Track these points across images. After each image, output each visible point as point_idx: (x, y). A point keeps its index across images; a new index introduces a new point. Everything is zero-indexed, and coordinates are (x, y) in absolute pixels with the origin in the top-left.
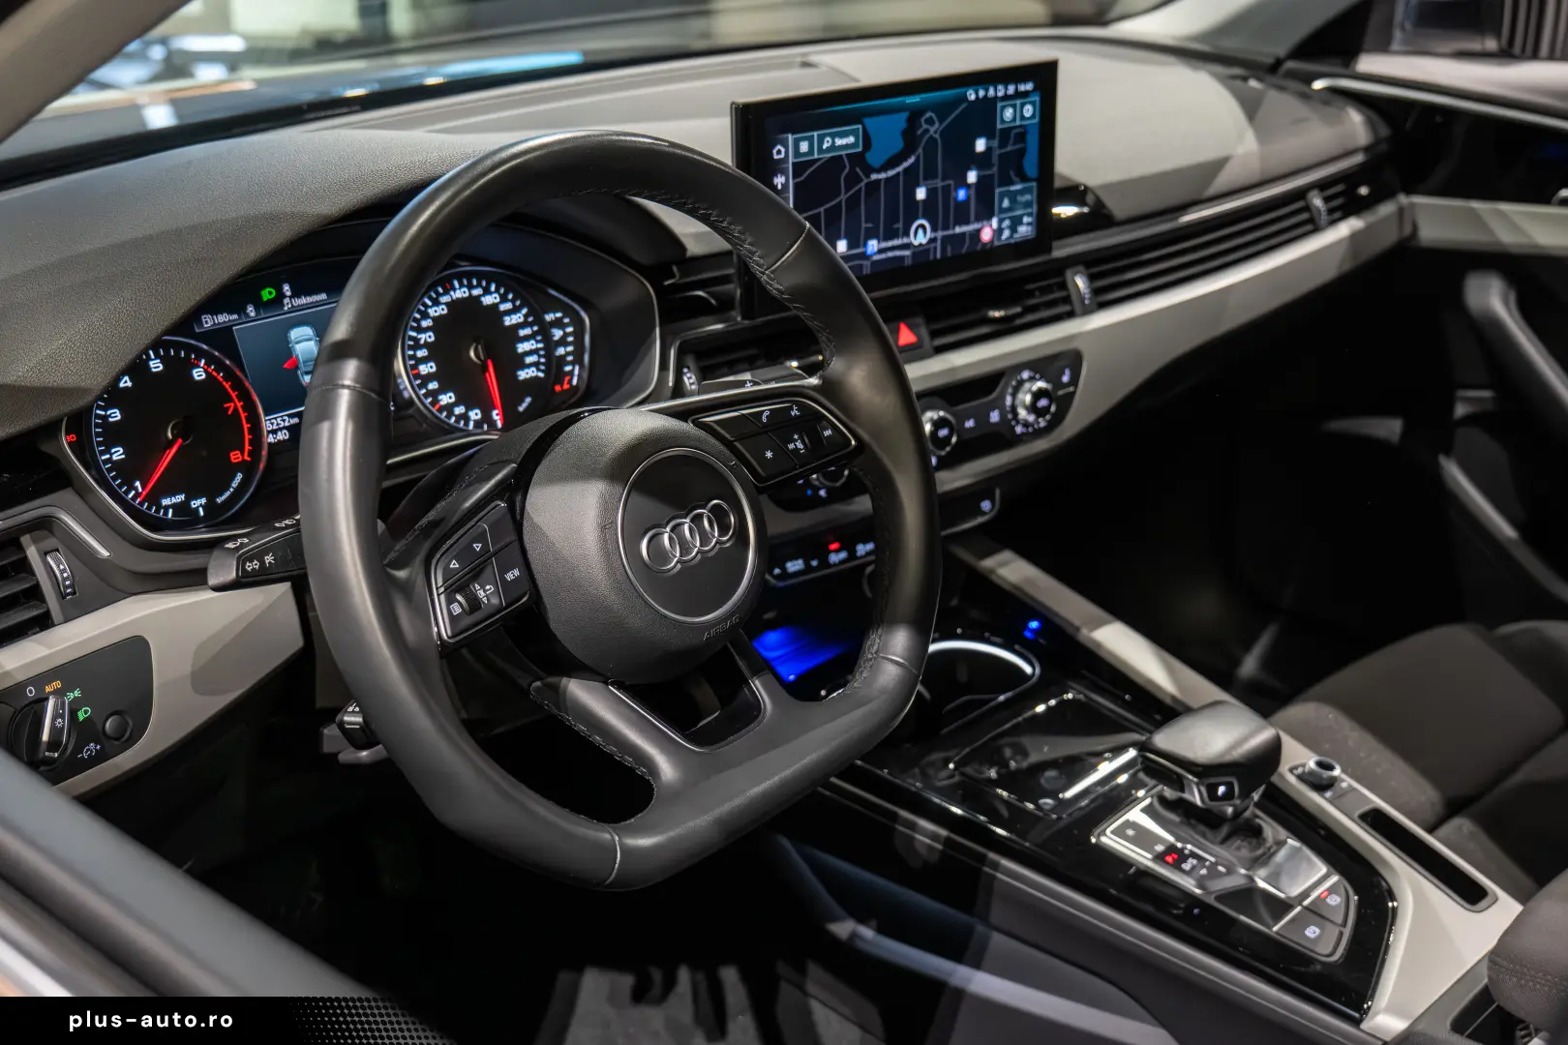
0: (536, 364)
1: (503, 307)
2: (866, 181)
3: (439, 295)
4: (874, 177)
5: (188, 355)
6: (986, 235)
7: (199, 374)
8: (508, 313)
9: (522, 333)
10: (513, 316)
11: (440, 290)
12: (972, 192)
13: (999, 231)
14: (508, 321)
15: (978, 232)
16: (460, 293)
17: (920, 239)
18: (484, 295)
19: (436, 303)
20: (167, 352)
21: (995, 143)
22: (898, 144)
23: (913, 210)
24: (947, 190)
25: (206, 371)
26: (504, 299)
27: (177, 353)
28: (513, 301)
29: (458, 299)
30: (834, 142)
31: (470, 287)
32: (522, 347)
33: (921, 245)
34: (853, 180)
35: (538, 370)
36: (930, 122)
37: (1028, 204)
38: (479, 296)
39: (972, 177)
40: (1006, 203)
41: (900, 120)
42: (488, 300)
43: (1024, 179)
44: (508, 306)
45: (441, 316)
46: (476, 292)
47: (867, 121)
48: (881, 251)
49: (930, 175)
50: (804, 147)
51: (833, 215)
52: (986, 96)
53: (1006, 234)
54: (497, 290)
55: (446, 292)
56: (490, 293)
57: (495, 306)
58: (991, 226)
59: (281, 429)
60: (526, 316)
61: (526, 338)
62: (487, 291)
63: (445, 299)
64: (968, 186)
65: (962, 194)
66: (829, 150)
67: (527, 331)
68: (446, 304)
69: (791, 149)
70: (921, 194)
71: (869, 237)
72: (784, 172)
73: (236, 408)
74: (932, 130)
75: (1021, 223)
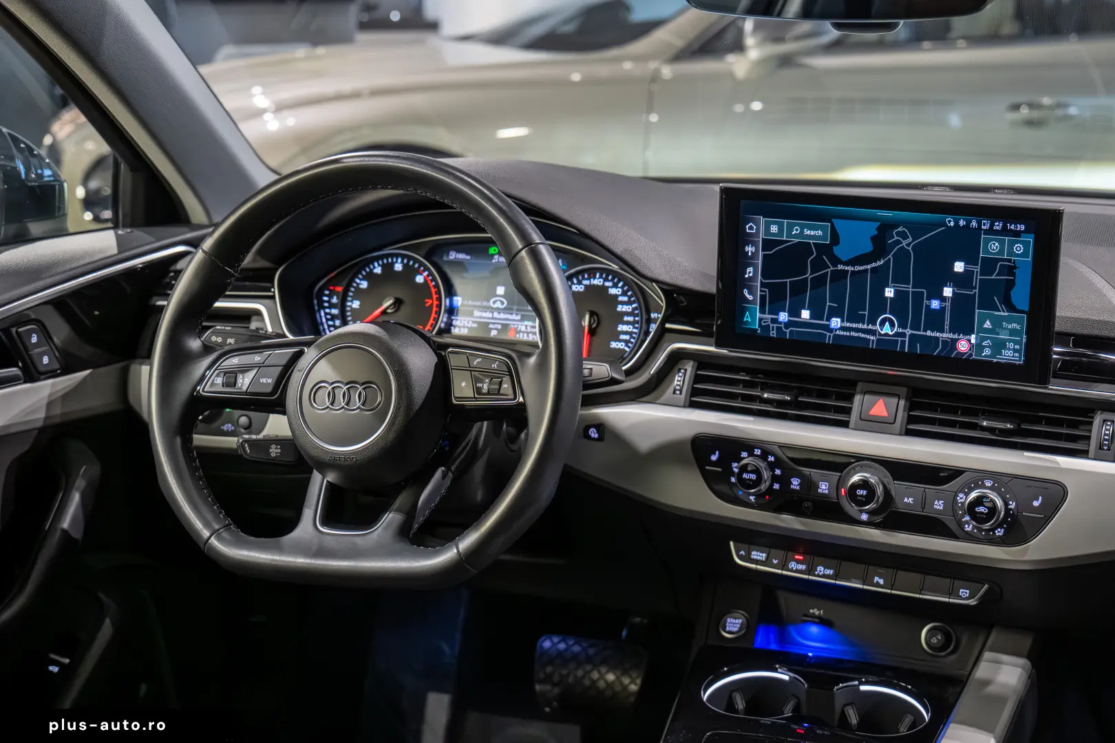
0: (627, 342)
1: (621, 299)
2: (832, 268)
3: (584, 278)
4: (840, 267)
5: (419, 267)
6: (963, 346)
7: (420, 279)
8: (623, 303)
9: (626, 318)
10: (625, 306)
11: (586, 276)
12: (948, 304)
13: (979, 347)
14: (620, 308)
15: (955, 341)
16: (597, 282)
17: (887, 329)
18: (612, 287)
19: (580, 283)
20: (408, 262)
21: (977, 269)
22: (868, 247)
23: (880, 304)
24: (918, 298)
25: (425, 279)
26: (624, 294)
27: (414, 264)
28: (630, 297)
29: (594, 285)
30: (802, 231)
31: (606, 280)
32: (622, 328)
33: (886, 334)
34: (818, 265)
35: (627, 345)
36: (905, 237)
37: (1013, 332)
38: (609, 287)
39: (948, 292)
40: (988, 325)
41: (872, 229)
42: (613, 291)
43: (1011, 308)
44: (625, 299)
45: (579, 292)
46: (607, 284)
47: (836, 222)
48: (842, 328)
49: (900, 278)
50: (774, 229)
51: (798, 289)
52: (967, 226)
53: (987, 352)
54: (622, 287)
55: (589, 279)
56: (617, 287)
57: (616, 296)
58: (969, 341)
59: (464, 327)
60: (634, 309)
61: (628, 323)
62: (615, 286)
63: (586, 282)
64: (943, 299)
65: (935, 304)
66: (796, 236)
67: (631, 319)
68: (585, 286)
69: (761, 228)
70: (889, 293)
71: (833, 313)
72: (754, 244)
73: (432, 304)
74: (904, 243)
75: (1004, 347)
